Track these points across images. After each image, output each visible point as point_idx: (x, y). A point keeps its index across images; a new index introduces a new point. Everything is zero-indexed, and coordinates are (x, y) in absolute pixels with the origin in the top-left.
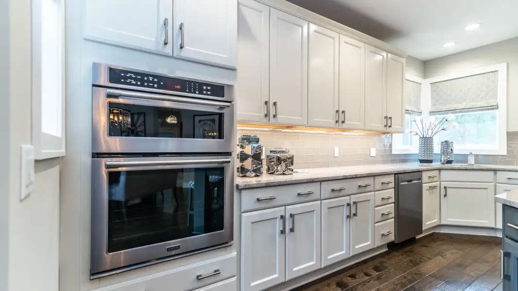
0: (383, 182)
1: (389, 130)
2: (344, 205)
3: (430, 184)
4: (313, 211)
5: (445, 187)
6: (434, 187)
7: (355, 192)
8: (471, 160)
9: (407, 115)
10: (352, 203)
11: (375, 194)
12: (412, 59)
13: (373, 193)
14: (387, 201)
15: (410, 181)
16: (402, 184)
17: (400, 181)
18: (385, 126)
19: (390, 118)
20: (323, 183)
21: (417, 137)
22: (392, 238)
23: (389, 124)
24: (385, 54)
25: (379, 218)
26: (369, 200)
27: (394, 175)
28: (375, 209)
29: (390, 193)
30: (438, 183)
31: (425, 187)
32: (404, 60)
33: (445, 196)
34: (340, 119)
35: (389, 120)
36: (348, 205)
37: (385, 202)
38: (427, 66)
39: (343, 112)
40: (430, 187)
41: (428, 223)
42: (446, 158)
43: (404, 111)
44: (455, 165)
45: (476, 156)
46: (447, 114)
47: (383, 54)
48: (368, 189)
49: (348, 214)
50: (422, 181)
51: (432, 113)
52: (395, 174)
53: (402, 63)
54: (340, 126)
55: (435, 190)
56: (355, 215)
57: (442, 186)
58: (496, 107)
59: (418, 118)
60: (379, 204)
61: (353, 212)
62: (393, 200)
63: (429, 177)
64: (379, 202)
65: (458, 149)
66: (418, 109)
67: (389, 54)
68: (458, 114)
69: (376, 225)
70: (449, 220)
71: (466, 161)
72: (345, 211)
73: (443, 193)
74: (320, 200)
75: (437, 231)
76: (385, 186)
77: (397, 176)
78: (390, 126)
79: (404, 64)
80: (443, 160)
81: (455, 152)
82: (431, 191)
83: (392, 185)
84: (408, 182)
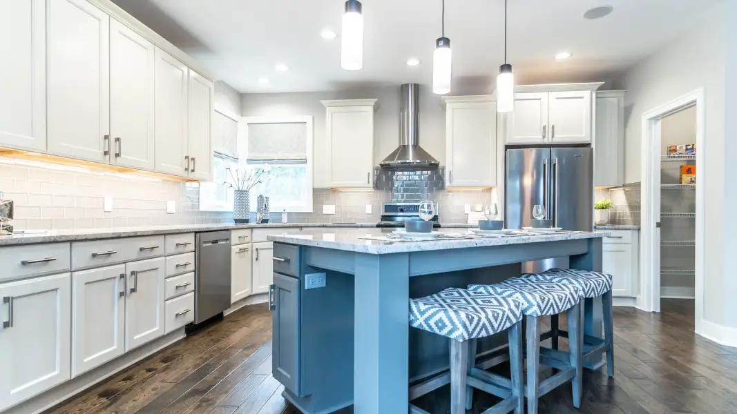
0: (178, 242)
1: (192, 176)
2: (115, 278)
3: (241, 247)
4: (56, 290)
5: (257, 249)
6: (245, 250)
7: (134, 257)
8: (285, 219)
9: (216, 159)
10: (128, 274)
11: (166, 259)
12: (223, 86)
13: (163, 258)
14: (185, 268)
15: (216, 242)
16: (205, 245)
17: (202, 241)
18: (186, 169)
19: (193, 159)
20: (75, 244)
21: (232, 190)
22: (190, 318)
23: (191, 168)
24: (185, 69)
25: (171, 291)
26: (157, 269)
27: (193, 234)
28: (165, 281)
29: (189, 258)
30: (250, 244)
31: (235, 249)
32: (212, 85)
33: (257, 259)
34: (112, 149)
35: (191, 163)
36: (122, 276)
37: (181, 270)
38: (244, 100)
39: (118, 140)
40: (240, 249)
41: (237, 293)
42: (261, 217)
43: (213, 153)
44: (269, 224)
45: (289, 213)
46: (264, 163)
47: (183, 69)
48: (156, 252)
49: (122, 290)
50: (230, 242)
51: (250, 161)
52: (196, 232)
53: (210, 88)
54: (113, 161)
55: (246, 253)
56: (133, 290)
57: (254, 249)
58: (304, 161)
59: (233, 166)
60: (172, 274)
61: (130, 285)
62: (192, 267)
63: (240, 237)
64: (172, 271)
65: (274, 207)
66: (234, 154)
67: (191, 72)
68: (273, 166)
69: (167, 302)
70: (261, 287)
71: (280, 220)
72: (118, 287)
73: (255, 256)
74: (70, 271)
75: (248, 303)
76: (181, 249)
77: (198, 235)
78: (193, 171)
79: (213, 90)
80: (258, 219)
81: (271, 210)
82: (242, 254)
83: (192, 247)
84: (213, 243)
